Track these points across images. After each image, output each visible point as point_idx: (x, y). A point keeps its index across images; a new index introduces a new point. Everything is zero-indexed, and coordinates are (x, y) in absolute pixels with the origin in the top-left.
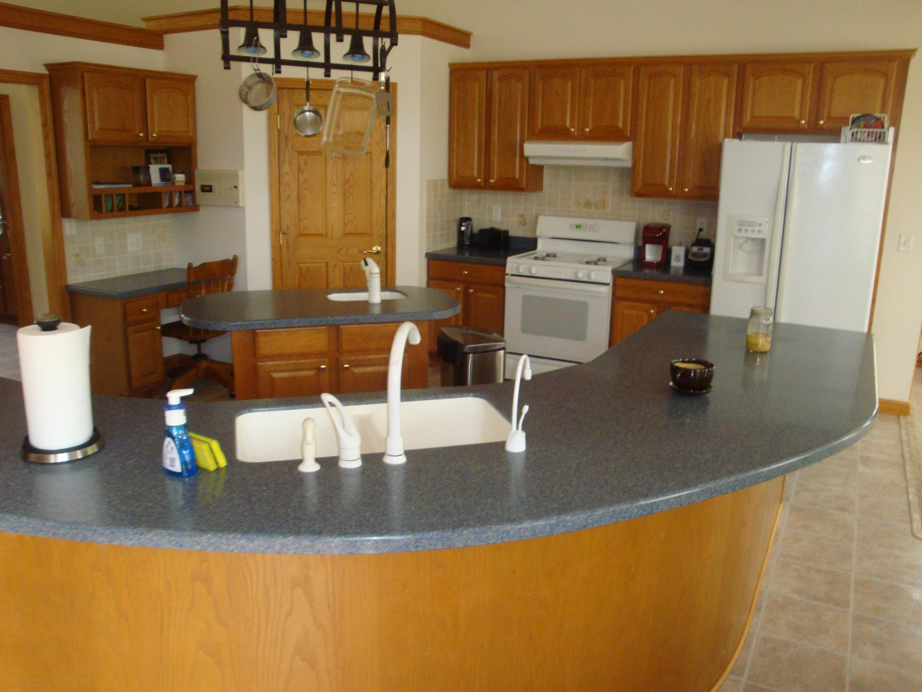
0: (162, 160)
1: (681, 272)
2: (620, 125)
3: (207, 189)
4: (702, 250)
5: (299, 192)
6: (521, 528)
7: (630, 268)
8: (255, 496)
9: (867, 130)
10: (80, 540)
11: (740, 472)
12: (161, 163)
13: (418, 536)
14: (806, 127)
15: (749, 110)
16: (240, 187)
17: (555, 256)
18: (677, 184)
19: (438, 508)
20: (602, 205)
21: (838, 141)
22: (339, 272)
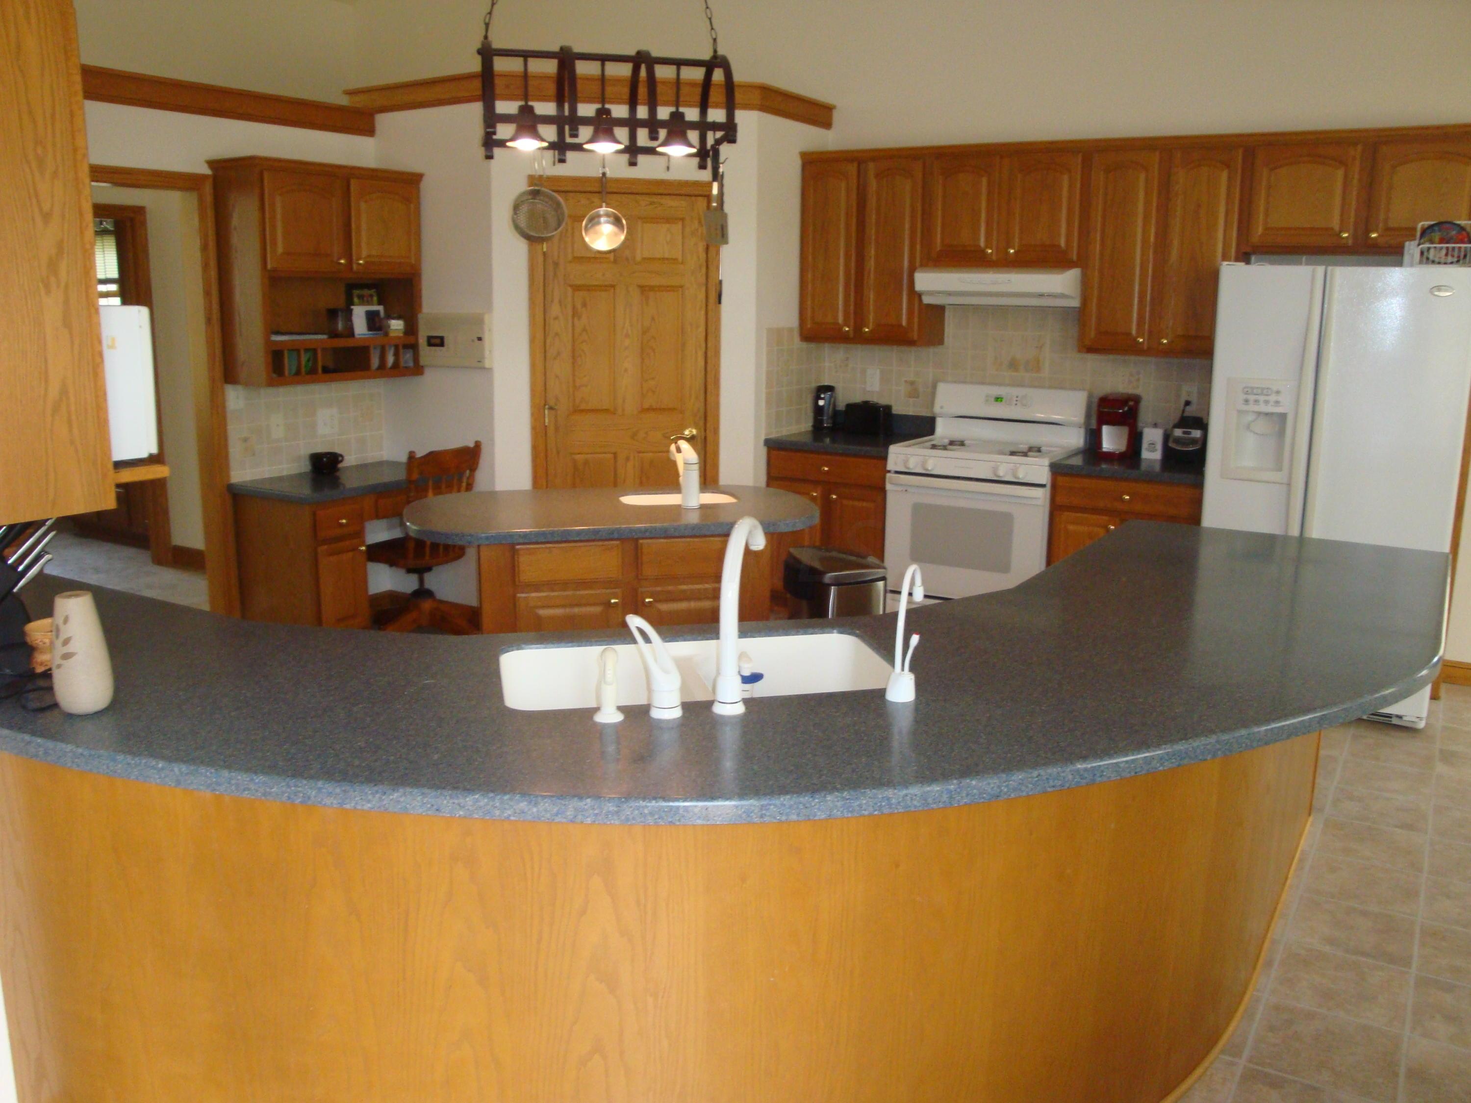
0: (369, 299)
1: (1157, 468)
2: (1063, 243)
3: (437, 342)
4: (1189, 433)
5: (573, 346)
6: (906, 795)
7: (1078, 461)
8: (535, 750)
9: (1445, 246)
10: (300, 802)
11: (1224, 730)
12: (369, 303)
13: (764, 802)
14: (1350, 242)
15: (1261, 217)
16: (486, 338)
17: (962, 444)
18: (1150, 332)
19: (792, 768)
20: (1035, 366)
21: (1400, 264)
22: (634, 467)
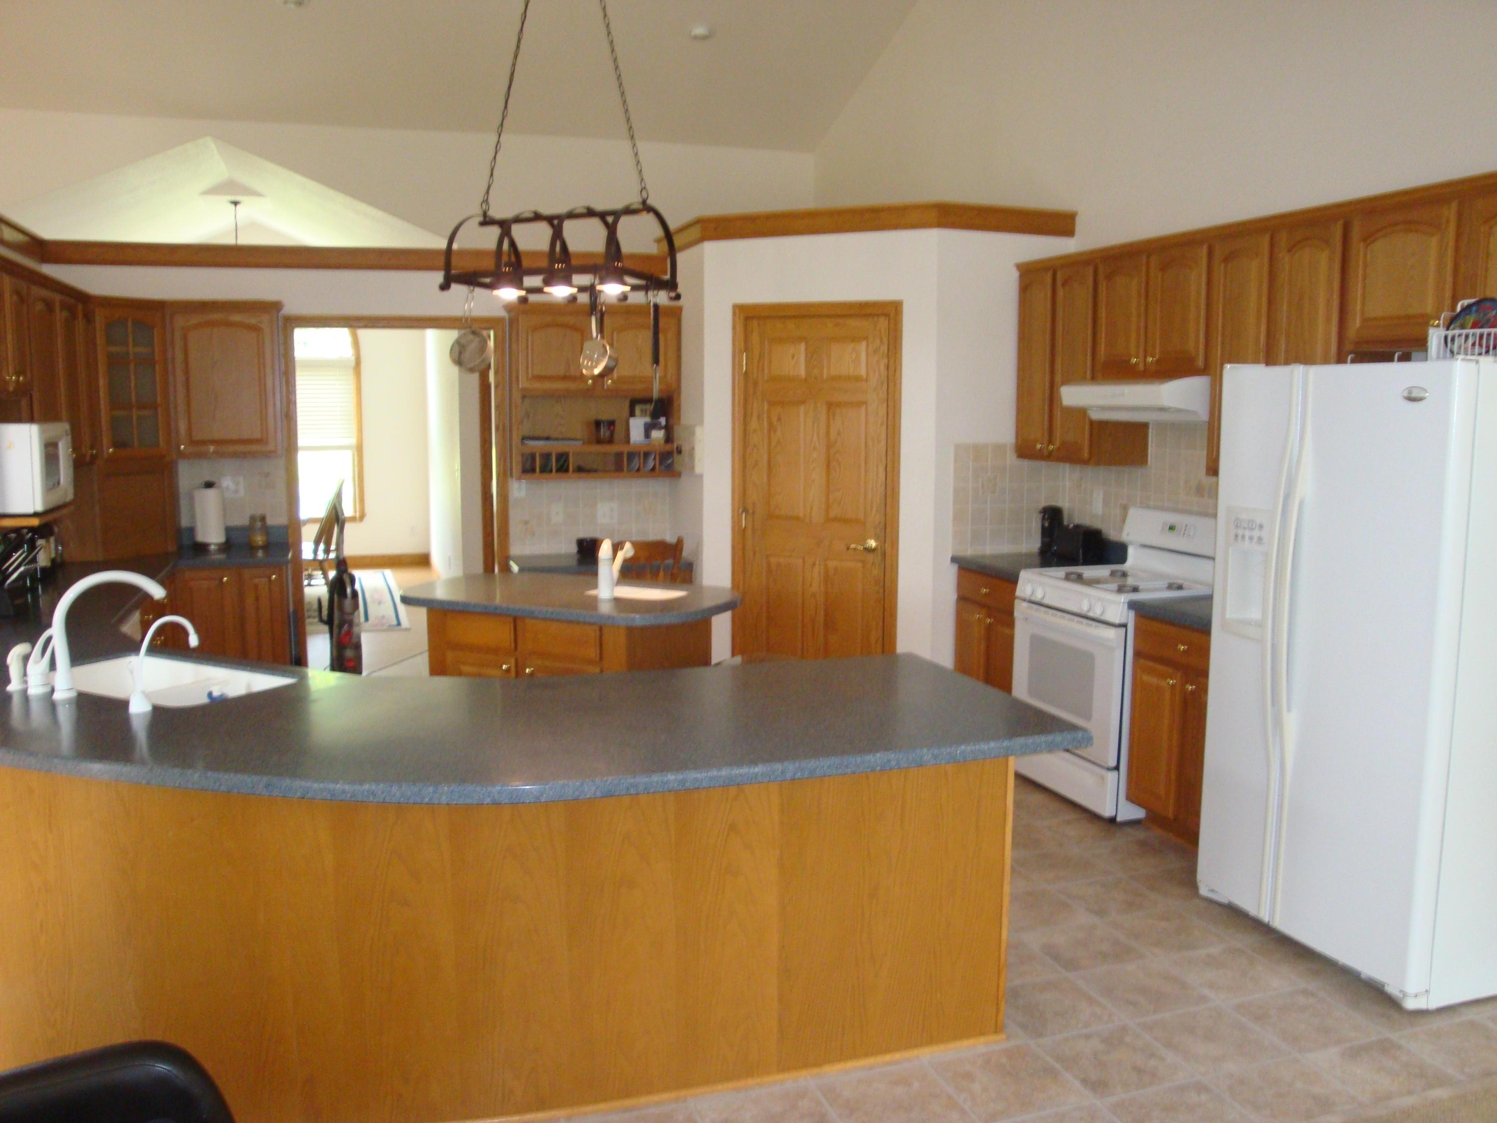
2: (1192, 348)
3: (680, 449)
5: (769, 457)
9: (1478, 331)
12: (644, 416)
15: (1358, 307)
16: (697, 448)
22: (819, 572)
